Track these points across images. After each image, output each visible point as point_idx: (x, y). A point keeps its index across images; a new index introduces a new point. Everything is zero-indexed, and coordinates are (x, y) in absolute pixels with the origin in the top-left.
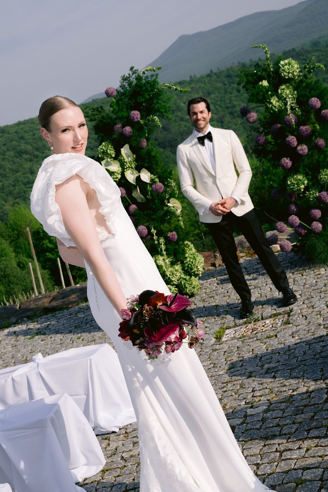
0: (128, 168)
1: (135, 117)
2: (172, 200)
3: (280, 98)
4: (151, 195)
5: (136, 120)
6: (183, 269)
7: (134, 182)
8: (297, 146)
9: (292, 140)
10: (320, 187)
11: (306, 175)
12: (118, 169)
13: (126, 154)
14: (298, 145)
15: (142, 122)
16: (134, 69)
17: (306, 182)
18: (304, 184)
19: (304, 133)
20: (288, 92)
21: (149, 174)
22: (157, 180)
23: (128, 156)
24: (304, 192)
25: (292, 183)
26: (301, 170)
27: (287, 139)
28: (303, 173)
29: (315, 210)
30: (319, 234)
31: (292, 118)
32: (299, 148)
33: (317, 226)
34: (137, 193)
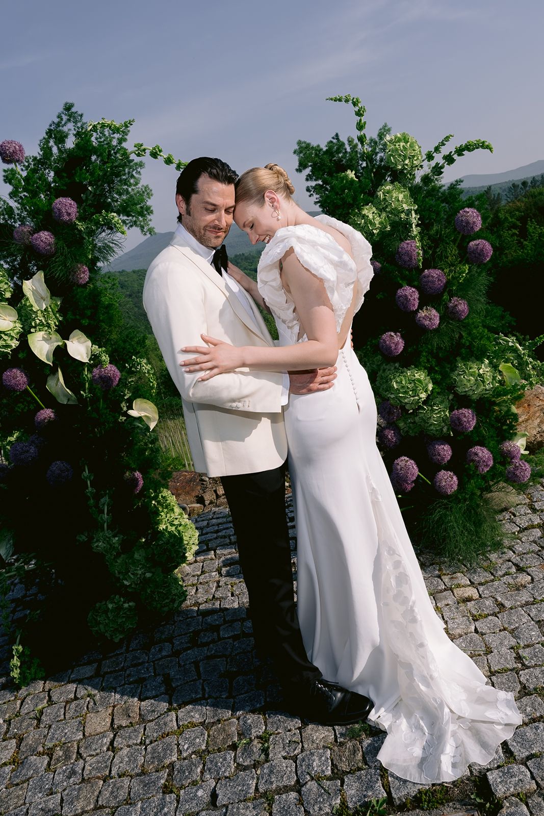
0: (39, 325)
1: (64, 211)
2: (137, 403)
3: (383, 208)
4: (91, 390)
5: (66, 218)
7: (48, 360)
8: (417, 311)
9: (411, 293)
10: (451, 397)
11: (430, 371)
12: (12, 325)
13: (35, 292)
14: (421, 307)
15: (81, 226)
16: (73, 110)
17: (430, 387)
18: (426, 391)
19: (433, 282)
20: (401, 197)
21: (89, 343)
22: (105, 358)
23: (41, 299)
25: (403, 387)
26: (423, 359)
27: (400, 292)
28: (425, 368)
29: (442, 446)
30: (452, 498)
32: (422, 314)
33: (448, 480)
34: (58, 384)
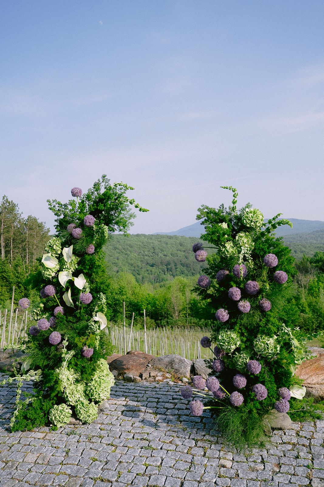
0: (67, 268)
1: (88, 221)
2: (99, 314)
3: (236, 244)
5: (88, 224)
6: (85, 392)
7: (64, 285)
8: (239, 301)
9: (236, 292)
10: (253, 352)
11: (241, 335)
12: (55, 266)
13: (67, 254)
14: (241, 299)
15: (95, 228)
16: (106, 178)
17: (238, 343)
18: (236, 345)
19: (250, 288)
20: (245, 240)
21: (85, 281)
22: (88, 290)
23: (69, 257)
24: (234, 353)
25: (223, 339)
26: (237, 327)
27: (231, 290)
28: (239, 332)
29: (240, 378)
30: (237, 408)
31: (242, 269)
32: (241, 303)
33: (238, 398)
34: (68, 297)
